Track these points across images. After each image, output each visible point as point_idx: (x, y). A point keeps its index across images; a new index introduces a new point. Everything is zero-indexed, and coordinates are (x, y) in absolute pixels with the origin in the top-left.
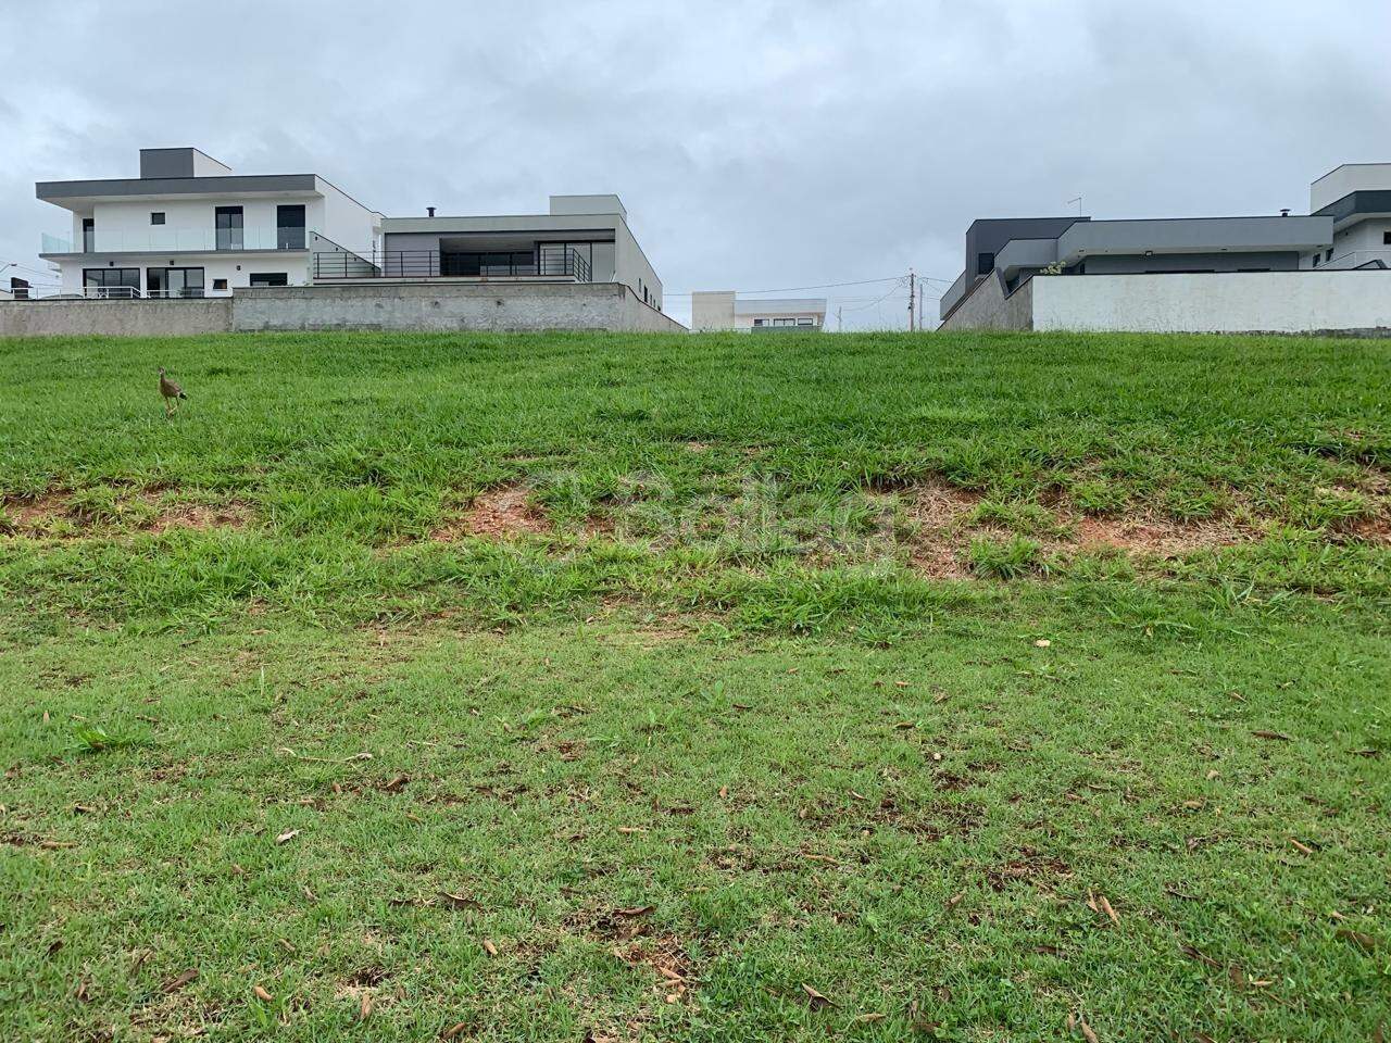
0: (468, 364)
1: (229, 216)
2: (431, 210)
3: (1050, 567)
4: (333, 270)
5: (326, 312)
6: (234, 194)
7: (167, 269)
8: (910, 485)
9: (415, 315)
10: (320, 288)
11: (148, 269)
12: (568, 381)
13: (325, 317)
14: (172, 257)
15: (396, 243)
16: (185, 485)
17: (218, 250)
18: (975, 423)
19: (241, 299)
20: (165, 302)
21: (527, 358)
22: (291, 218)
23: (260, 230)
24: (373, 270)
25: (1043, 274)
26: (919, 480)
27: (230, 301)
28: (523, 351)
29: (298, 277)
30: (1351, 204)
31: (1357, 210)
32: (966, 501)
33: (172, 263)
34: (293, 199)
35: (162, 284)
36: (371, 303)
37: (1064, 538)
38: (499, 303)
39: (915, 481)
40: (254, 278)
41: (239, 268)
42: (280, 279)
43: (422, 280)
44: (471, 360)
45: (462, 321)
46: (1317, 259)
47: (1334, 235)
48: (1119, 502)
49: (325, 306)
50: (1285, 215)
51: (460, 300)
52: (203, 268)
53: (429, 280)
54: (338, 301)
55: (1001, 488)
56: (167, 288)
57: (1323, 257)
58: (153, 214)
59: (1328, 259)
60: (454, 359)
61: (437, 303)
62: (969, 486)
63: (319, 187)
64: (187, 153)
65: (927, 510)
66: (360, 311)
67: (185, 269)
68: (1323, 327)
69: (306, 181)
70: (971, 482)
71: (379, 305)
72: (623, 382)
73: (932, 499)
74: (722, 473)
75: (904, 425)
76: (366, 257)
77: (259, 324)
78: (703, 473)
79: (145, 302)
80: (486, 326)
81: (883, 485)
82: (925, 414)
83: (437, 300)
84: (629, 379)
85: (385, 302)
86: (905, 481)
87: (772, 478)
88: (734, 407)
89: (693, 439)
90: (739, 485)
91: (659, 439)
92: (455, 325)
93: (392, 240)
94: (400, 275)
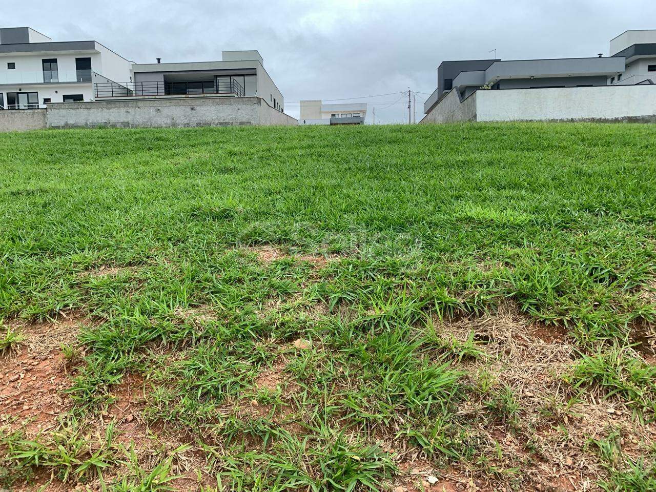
1: (50, 64)
2: (159, 60)
4: (105, 93)
5: (99, 116)
6: (53, 52)
7: (18, 93)
8: (481, 314)
9: (147, 117)
10: (99, 102)
11: (7, 93)
13: (98, 119)
14: (20, 87)
15: (141, 78)
17: (45, 83)
18: (519, 226)
19: (51, 109)
20: (17, 111)
22: (83, 64)
23: (67, 71)
24: (128, 92)
25: (482, 90)
26: (490, 309)
27: (45, 111)
29: (88, 97)
30: (633, 51)
31: (635, 54)
33: (20, 90)
34: (84, 54)
35: (16, 103)
36: (123, 110)
38: (192, 109)
39: (486, 309)
40: (65, 97)
41: (57, 92)
42: (79, 98)
43: (154, 97)
45: (173, 119)
46: (613, 79)
47: (626, 65)
49: (98, 113)
50: (600, 57)
51: (171, 108)
52: (37, 92)
53: (157, 97)
54: (105, 110)
56: (18, 103)
57: (616, 78)
58: (9, 64)
59: (619, 80)
61: (159, 110)
62: (546, 319)
63: (97, 47)
64: (24, 31)
65: (507, 354)
66: (117, 115)
67: (27, 93)
69: (90, 45)
70: (548, 315)
71: (127, 112)
72: (235, 169)
73: (509, 335)
74: (286, 294)
75: (454, 227)
76: (125, 85)
77: (62, 123)
78: (268, 296)
79: (7, 111)
80: (186, 121)
81: (454, 315)
82: (469, 214)
83: (159, 108)
84: (241, 166)
85: (131, 110)
86: (476, 309)
87: (337, 303)
88: (306, 201)
89: (266, 243)
90: (303, 315)
91: (235, 245)
92: (169, 122)
93: (138, 76)
94: (141, 94)
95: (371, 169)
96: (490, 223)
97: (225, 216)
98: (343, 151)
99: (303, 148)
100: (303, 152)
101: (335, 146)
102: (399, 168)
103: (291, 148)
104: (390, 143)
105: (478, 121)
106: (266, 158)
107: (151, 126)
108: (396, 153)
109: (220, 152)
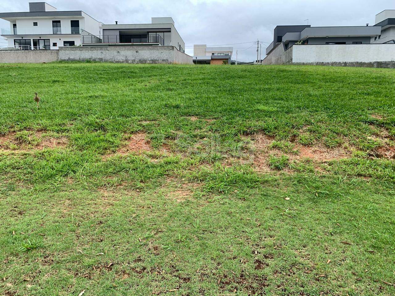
0: (128, 79)
1: (56, 23)
2: (116, 22)
3: (291, 166)
4: (88, 41)
5: (87, 54)
6: (58, 17)
7: (39, 40)
8: (254, 134)
9: (112, 55)
10: (85, 46)
11: (33, 39)
12: (157, 88)
13: (86, 56)
14: (41, 36)
15: (107, 33)
16: (48, 130)
17: (54, 34)
18: (273, 112)
19: (61, 50)
20: (39, 50)
21: (145, 77)
22: (75, 24)
23: (66, 27)
24: (100, 40)
25: (296, 45)
26: (256, 132)
27: (58, 51)
28: (144, 74)
29: (78, 43)
30: (387, 22)
31: (388, 24)
32: (269, 140)
33: (40, 38)
34: (75, 18)
35: (38, 45)
36: (99, 52)
37: (296, 154)
38: (137, 52)
40: (65, 42)
41: (60, 39)
42: (72, 43)
43: (114, 44)
44: (129, 77)
45: (126, 57)
46: (376, 38)
47: (381, 31)
48: (312, 141)
50: (367, 26)
51: (125, 51)
52: (49, 39)
53: (116, 44)
54: (90, 51)
55: (279, 136)
56: (39, 46)
57: (378, 38)
58: (34, 23)
60: (124, 77)
61: (119, 52)
62: (270, 135)
63: (83, 14)
64: (43, 4)
65: (258, 142)
66: (96, 54)
67: (44, 40)
68: (376, 61)
69: (79, 13)
70: (271, 134)
71: (102, 53)
72: (173, 89)
73: (259, 138)
74: (201, 129)
75: (253, 112)
76: (98, 37)
77: (67, 58)
78: (195, 129)
79: (33, 51)
80: (133, 59)
81: (246, 134)
82: (258, 108)
83: (119, 51)
84: (175, 88)
85: (104, 52)
86: (252, 133)
87: (215, 131)
88: (205, 103)
89: (193, 116)
90: (205, 133)
91: (183, 116)
92: (124, 59)
93: (105, 31)
94: (108, 42)
95: (229, 90)
96: (264, 111)
97: (177, 107)
98: (218, 82)
99: (200, 79)
100: (200, 81)
101: (214, 79)
102: (240, 90)
103: (195, 80)
104: (239, 78)
105: (293, 62)
106: (185, 84)
107: (114, 60)
108: (241, 83)
109: (164, 81)
